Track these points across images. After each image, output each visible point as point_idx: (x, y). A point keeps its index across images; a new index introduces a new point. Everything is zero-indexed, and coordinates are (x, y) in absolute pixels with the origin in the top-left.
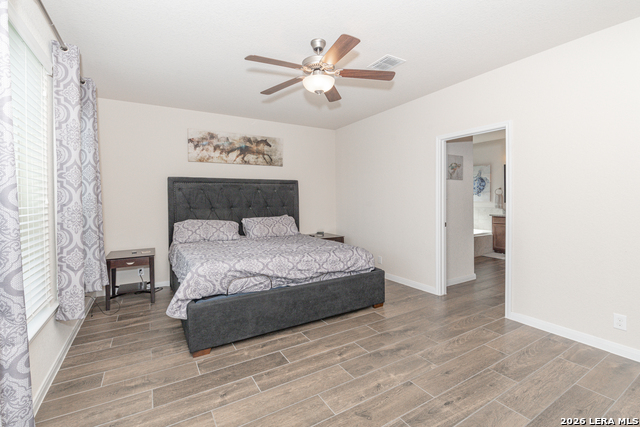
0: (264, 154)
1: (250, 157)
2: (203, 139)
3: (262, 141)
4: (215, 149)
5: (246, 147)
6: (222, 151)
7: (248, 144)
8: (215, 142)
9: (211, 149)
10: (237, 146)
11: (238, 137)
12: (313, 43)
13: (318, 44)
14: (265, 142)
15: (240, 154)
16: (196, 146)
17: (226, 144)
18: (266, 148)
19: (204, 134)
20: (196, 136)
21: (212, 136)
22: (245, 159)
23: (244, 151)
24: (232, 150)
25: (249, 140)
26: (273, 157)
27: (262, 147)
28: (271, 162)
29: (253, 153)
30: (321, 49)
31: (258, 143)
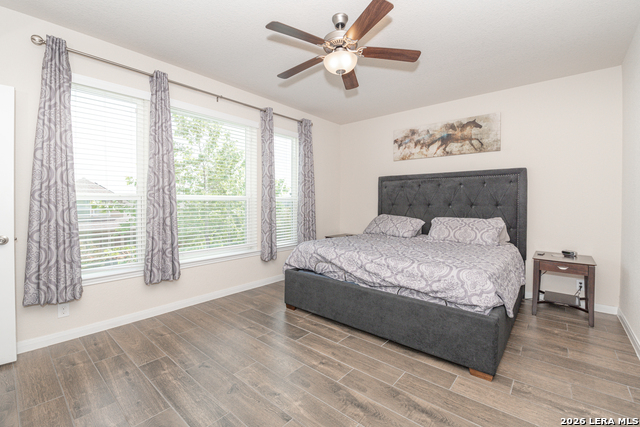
0: (471, 139)
1: (453, 147)
2: (406, 137)
3: (469, 124)
4: (416, 145)
5: (449, 135)
6: (423, 145)
7: (451, 132)
8: (416, 138)
9: (412, 145)
10: (438, 136)
11: (440, 125)
12: (335, 18)
13: (340, 19)
14: (474, 124)
15: (441, 145)
16: (400, 146)
17: (426, 137)
18: (475, 131)
19: (407, 132)
20: (400, 137)
21: (413, 132)
22: (447, 149)
23: (445, 140)
24: (433, 143)
25: (452, 127)
26: (484, 141)
27: (468, 131)
28: (481, 148)
29: (457, 140)
30: (343, 25)
31: (463, 127)
